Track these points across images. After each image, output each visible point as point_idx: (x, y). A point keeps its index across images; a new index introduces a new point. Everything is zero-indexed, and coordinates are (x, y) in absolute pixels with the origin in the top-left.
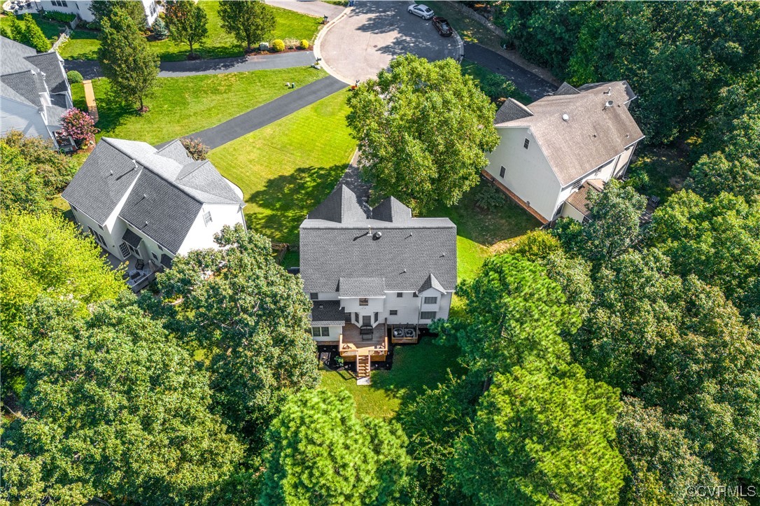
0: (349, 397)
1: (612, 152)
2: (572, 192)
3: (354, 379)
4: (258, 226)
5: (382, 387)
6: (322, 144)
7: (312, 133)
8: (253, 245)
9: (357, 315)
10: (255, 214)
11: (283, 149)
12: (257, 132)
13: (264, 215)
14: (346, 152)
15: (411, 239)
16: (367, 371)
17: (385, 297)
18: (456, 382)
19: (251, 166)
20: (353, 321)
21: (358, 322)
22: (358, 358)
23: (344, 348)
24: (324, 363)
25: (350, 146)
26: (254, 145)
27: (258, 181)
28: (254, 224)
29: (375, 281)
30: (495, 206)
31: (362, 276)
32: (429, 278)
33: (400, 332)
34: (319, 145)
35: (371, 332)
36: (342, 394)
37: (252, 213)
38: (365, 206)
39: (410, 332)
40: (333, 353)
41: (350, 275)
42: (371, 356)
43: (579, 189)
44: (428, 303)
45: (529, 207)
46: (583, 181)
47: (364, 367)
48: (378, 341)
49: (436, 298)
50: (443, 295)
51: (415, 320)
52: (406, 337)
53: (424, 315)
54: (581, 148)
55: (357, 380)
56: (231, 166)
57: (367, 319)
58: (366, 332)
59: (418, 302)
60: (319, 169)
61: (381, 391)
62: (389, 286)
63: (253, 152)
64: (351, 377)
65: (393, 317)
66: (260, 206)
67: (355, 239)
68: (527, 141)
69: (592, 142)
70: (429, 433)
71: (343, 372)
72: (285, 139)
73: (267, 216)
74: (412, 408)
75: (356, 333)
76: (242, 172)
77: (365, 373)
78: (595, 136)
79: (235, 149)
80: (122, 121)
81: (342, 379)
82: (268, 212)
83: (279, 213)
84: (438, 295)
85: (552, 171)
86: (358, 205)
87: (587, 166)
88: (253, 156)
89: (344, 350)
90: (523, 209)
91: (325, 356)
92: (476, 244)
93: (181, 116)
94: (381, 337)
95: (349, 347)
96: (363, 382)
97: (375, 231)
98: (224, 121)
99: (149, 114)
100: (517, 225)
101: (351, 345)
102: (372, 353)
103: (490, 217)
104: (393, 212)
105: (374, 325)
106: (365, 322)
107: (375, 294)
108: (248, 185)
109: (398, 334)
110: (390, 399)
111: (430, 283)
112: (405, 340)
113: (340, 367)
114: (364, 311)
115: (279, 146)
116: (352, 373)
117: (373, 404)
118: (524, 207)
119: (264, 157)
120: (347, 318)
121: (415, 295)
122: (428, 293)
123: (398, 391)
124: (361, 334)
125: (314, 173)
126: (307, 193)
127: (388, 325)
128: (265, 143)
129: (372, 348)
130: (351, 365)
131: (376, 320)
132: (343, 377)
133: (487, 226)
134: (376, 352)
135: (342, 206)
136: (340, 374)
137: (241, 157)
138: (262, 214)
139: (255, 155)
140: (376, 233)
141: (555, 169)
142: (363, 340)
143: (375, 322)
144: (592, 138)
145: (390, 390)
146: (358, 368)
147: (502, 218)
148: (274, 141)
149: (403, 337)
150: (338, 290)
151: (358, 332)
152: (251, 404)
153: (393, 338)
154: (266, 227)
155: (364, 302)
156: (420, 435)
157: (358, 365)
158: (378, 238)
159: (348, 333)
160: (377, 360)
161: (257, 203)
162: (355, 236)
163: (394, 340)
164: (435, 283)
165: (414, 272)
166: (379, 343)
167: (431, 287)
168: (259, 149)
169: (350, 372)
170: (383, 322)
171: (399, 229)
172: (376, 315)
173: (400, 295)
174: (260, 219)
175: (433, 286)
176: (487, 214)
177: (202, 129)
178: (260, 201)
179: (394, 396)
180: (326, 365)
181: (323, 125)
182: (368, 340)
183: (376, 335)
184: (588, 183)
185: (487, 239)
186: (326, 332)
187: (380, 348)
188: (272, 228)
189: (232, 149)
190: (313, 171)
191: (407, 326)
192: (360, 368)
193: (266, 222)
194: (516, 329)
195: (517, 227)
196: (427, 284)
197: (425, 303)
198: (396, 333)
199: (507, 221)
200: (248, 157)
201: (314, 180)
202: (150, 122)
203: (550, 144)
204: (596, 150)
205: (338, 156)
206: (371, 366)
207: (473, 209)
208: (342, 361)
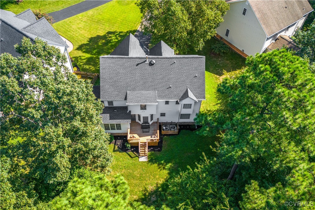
0: (124, 183)
1: (296, 18)
2: (271, 42)
3: (137, 158)
4: (81, 64)
5: (156, 162)
6: (121, 19)
7: (116, 14)
8: (46, 53)
9: (139, 116)
10: (80, 56)
11: (98, 22)
12: (84, 13)
13: (85, 57)
14: (135, 24)
15: (175, 65)
16: (146, 152)
17: (157, 104)
18: (210, 162)
19: (79, 31)
20: (137, 120)
21: (140, 121)
22: (140, 144)
23: (131, 138)
24: (118, 147)
25: (137, 21)
26: (82, 20)
27: (83, 38)
28: (79, 62)
29: (151, 93)
30: (224, 52)
31: (142, 90)
32: (187, 91)
33: (167, 127)
34: (120, 20)
35: (148, 127)
36: (118, 180)
37: (78, 56)
38: (145, 49)
39: (173, 127)
40: (124, 140)
41: (134, 89)
42: (148, 143)
43: (275, 41)
44: (186, 108)
45: (243, 53)
46: (279, 35)
47: (144, 149)
48: (153, 133)
49: (191, 104)
50: (196, 102)
51: (176, 120)
52: (171, 130)
53: (182, 116)
54: (278, 14)
55: (139, 158)
56: (67, 30)
57: (145, 118)
58: (145, 127)
59: (179, 107)
60: (120, 32)
61: (156, 165)
62: (160, 97)
63: (81, 23)
64: (135, 156)
65: (163, 117)
66: (84, 52)
67: (137, 65)
68: (245, 10)
69: (285, 11)
70: (192, 203)
71: (130, 153)
72: (100, 17)
73: (87, 58)
74: (177, 180)
75: (139, 128)
76: (73, 34)
77: (144, 154)
78: (286, 7)
79: (70, 22)
80: (6, 7)
81: (129, 157)
82: (88, 56)
83: (95, 56)
84: (193, 103)
85: (261, 28)
86: (140, 47)
87: (282, 25)
88: (80, 26)
89: (131, 139)
90: (239, 55)
91: (119, 142)
92: (213, 74)
93: (41, 5)
94: (155, 130)
95: (134, 137)
96: (143, 159)
97: (150, 60)
98: (65, 7)
99: (22, 3)
100: (236, 64)
101: (136, 136)
102: (149, 141)
103: (220, 59)
104: (162, 50)
105: (151, 123)
106: (145, 120)
107: (151, 102)
108: (76, 41)
109: (166, 128)
110: (161, 170)
111: (188, 94)
112: (170, 132)
113: (128, 150)
114: (144, 114)
115: (96, 21)
116: (136, 154)
117: (150, 174)
118: (240, 53)
119: (87, 26)
120: (133, 118)
121: (177, 103)
122: (186, 101)
123: (167, 164)
124: (142, 128)
125: (117, 34)
126: (112, 45)
127: (159, 123)
128: (88, 19)
129: (149, 137)
130: (135, 148)
131: (152, 119)
132: (130, 156)
133: (219, 64)
134: (152, 140)
135: (130, 46)
136: (128, 154)
137: (74, 26)
138: (84, 56)
139: (82, 25)
140: (151, 61)
141: (263, 26)
142: (143, 132)
143: (151, 121)
144: (285, 8)
145: (161, 164)
146: (140, 150)
147: (227, 60)
148: (94, 18)
149: (169, 130)
150: (126, 99)
151: (140, 127)
152: (51, 182)
153: (162, 131)
154: (86, 65)
155: (144, 108)
156: (184, 205)
157: (140, 148)
158: (153, 65)
159: (133, 128)
160: (152, 145)
161: (82, 51)
162: (137, 63)
163: (163, 132)
164: (190, 94)
165: (176, 87)
166: (154, 134)
167: (188, 97)
168: (85, 22)
169: (135, 153)
170: (156, 121)
171: (167, 58)
172: (152, 116)
173: (167, 103)
174: (83, 60)
175: (189, 96)
176: (218, 58)
177: (52, 12)
178: (84, 49)
179: (164, 168)
180: (120, 148)
181: (122, 10)
182: (146, 132)
183: (151, 129)
184: (281, 37)
185: (219, 72)
186: (119, 127)
187: (154, 137)
188: (90, 64)
189: (69, 22)
190: (116, 33)
191: (171, 123)
192: (141, 150)
193: (86, 62)
194: (288, 120)
195: (236, 65)
196: (185, 95)
197: (184, 108)
198: (164, 128)
199: (230, 61)
200: (78, 26)
201: (117, 39)
202: (22, 7)
203: (260, 11)
204: (287, 16)
205: (130, 26)
206: (148, 149)
207: (210, 55)
208: (130, 146)
